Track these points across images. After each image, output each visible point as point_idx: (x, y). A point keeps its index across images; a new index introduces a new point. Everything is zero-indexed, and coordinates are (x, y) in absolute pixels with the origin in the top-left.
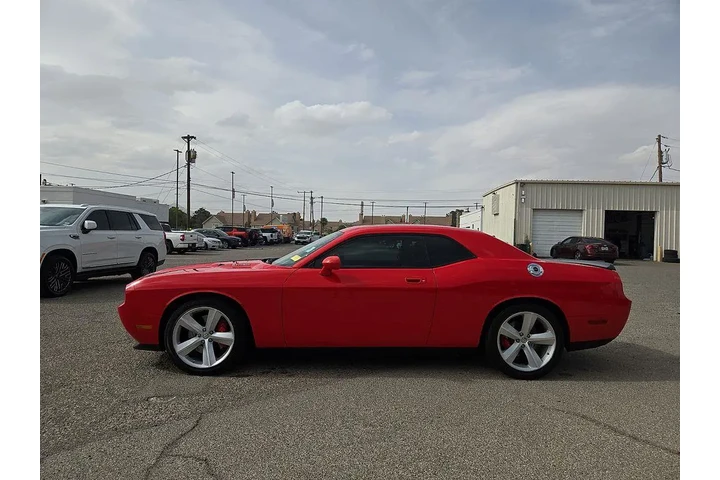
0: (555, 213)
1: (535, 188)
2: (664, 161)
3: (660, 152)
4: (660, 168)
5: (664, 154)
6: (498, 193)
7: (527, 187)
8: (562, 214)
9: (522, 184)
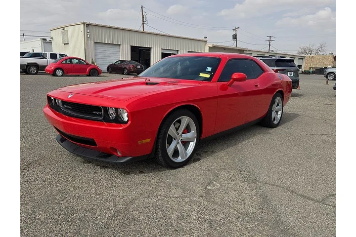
0: (106, 46)
1: (94, 28)
2: (145, 21)
3: (143, 16)
4: (143, 24)
5: (144, 16)
6: (66, 29)
7: (91, 27)
8: (110, 46)
9: (88, 25)
